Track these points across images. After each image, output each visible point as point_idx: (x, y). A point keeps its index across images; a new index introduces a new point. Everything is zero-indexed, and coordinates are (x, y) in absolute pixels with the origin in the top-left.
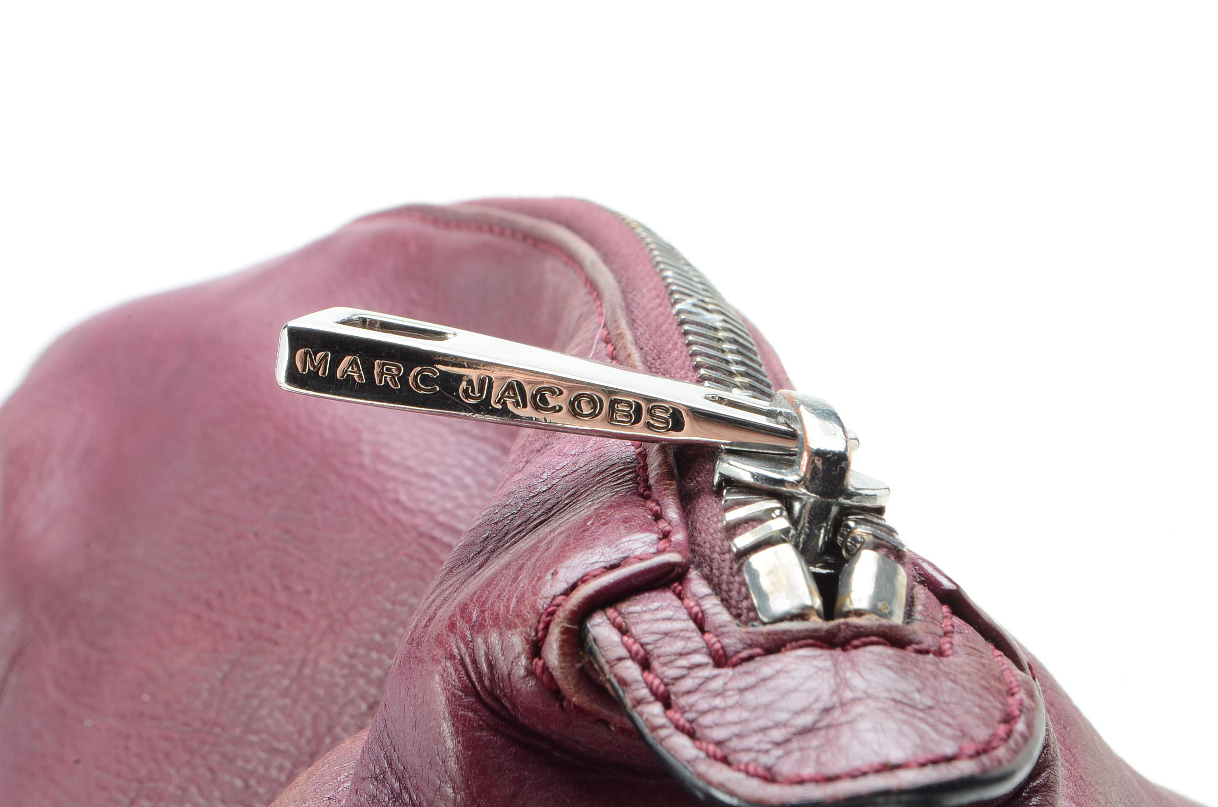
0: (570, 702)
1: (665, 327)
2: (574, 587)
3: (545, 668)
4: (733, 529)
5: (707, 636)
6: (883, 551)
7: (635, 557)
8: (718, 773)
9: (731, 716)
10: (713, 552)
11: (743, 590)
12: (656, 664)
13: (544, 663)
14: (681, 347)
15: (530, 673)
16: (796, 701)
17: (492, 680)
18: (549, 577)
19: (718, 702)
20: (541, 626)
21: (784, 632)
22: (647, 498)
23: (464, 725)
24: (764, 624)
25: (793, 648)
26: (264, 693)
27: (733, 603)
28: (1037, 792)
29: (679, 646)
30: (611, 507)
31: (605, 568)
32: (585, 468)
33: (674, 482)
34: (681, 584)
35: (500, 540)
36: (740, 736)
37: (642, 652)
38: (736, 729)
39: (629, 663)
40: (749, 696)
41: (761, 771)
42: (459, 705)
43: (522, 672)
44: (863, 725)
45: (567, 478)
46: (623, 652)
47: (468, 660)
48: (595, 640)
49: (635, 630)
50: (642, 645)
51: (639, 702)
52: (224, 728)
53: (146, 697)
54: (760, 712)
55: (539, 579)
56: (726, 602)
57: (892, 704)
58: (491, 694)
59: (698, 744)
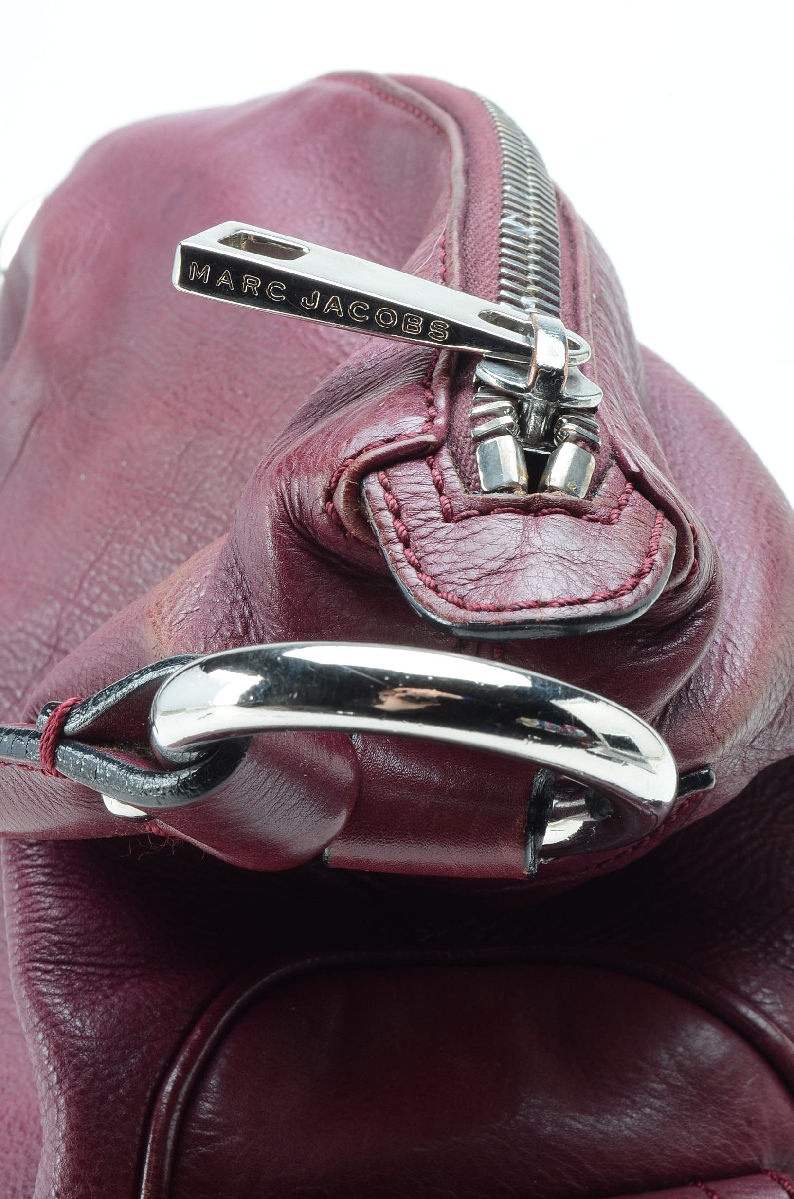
0: (351, 534)
1: (488, 238)
2: (360, 453)
3: (334, 509)
4: (476, 420)
5: (443, 498)
6: (581, 444)
7: (405, 435)
8: (431, 597)
9: (446, 558)
10: (460, 435)
11: (475, 466)
12: (404, 515)
13: (334, 506)
14: (495, 257)
15: (324, 511)
16: (490, 552)
17: (301, 514)
18: (345, 444)
19: (440, 546)
20: (334, 479)
21: (494, 500)
22: (427, 387)
23: (279, 543)
24: (484, 492)
25: (499, 513)
26: (209, 470)
27: (467, 475)
28: (700, 616)
29: (422, 503)
30: (399, 393)
31: (384, 441)
32: (400, 354)
33: (447, 378)
34: (433, 457)
35: (329, 406)
36: (449, 572)
37: (396, 506)
38: (447, 567)
39: (387, 513)
40: (461, 544)
41: (456, 599)
42: (278, 529)
43: (320, 511)
44: (532, 572)
45: (386, 360)
46: (383, 505)
47: (286, 497)
48: (368, 493)
49: (396, 489)
50: (397, 501)
51: (389, 541)
52: (178, 495)
53: (124, 463)
54: (465, 557)
55: (338, 445)
56: (462, 475)
57: (556, 558)
58: (300, 522)
59: (420, 575)
